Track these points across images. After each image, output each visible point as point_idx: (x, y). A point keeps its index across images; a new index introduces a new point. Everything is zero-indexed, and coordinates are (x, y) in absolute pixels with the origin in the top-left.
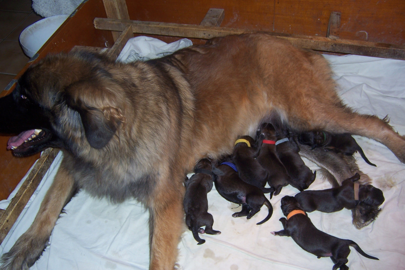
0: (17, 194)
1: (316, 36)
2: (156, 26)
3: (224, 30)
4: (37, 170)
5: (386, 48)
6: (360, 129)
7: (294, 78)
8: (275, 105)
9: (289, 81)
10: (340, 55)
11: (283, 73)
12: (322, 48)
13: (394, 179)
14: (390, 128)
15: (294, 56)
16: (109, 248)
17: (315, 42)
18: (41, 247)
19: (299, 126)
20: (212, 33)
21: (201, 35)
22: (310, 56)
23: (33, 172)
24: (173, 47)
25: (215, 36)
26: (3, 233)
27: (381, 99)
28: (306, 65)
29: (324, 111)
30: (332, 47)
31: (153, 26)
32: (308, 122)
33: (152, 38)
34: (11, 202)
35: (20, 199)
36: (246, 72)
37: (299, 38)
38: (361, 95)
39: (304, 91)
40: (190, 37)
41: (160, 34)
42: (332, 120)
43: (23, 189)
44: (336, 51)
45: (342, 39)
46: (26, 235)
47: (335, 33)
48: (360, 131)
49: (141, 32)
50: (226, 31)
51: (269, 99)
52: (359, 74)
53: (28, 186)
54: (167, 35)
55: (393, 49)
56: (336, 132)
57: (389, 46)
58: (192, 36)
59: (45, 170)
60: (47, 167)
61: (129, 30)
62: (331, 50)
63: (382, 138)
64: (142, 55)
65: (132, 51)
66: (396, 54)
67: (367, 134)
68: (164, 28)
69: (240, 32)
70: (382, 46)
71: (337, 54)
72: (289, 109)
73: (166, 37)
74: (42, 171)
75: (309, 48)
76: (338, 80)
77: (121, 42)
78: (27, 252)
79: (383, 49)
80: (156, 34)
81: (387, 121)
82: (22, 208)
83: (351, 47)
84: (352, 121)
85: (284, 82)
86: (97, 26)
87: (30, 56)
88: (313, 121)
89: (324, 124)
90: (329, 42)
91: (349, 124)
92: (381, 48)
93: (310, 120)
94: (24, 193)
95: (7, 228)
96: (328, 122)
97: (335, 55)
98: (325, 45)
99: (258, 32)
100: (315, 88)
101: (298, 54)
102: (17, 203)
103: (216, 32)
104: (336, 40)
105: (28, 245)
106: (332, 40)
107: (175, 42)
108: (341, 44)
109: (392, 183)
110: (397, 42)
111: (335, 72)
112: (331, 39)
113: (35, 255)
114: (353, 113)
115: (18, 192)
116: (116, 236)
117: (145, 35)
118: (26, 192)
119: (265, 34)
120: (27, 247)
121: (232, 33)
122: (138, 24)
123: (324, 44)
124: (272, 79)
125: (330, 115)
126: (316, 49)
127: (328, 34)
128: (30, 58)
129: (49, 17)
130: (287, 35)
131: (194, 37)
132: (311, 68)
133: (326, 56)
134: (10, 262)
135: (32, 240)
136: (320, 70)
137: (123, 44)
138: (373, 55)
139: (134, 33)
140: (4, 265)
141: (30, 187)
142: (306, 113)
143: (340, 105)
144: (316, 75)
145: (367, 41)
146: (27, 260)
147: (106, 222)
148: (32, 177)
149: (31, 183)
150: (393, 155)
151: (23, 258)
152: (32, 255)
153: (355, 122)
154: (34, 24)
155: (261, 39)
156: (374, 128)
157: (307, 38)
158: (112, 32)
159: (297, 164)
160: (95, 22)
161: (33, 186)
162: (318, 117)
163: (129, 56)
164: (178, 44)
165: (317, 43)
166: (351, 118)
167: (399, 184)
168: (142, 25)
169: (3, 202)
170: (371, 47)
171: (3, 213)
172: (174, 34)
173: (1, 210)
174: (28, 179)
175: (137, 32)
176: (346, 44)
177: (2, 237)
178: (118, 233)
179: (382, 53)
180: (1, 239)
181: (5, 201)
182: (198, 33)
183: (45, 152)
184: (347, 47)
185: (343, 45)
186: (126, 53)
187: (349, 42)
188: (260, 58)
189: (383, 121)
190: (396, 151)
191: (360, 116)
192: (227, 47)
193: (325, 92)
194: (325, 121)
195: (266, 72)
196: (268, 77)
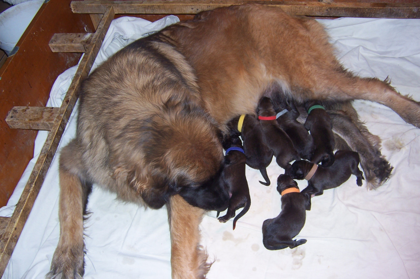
0: (20, 199)
2: (139, 4)
3: (212, 3)
4: (38, 172)
5: (382, 8)
6: (363, 93)
7: (292, 47)
8: (276, 76)
9: (287, 50)
10: (333, 19)
11: (280, 43)
12: (316, 13)
13: (402, 140)
14: (392, 89)
15: (287, 24)
16: (123, 243)
17: (309, 7)
19: (302, 95)
20: (201, 7)
21: (188, 10)
22: (304, 21)
23: (33, 174)
24: (158, 25)
25: (203, 10)
26: (13, 242)
27: (379, 60)
28: (302, 32)
29: (325, 77)
30: (327, 11)
31: (136, 5)
32: (311, 90)
33: (134, 18)
34: (16, 209)
35: (25, 204)
36: (240, 45)
37: (292, 4)
38: (358, 59)
39: (303, 58)
40: (177, 13)
41: (144, 13)
42: (335, 86)
43: (26, 193)
44: (331, 15)
45: (336, 3)
46: (62, 248)
48: (363, 95)
49: (123, 13)
50: (215, 4)
51: (269, 71)
52: (354, 36)
53: (31, 190)
54: (152, 13)
55: (389, 8)
56: (339, 98)
58: (179, 13)
60: (47, 167)
61: (111, 11)
62: (325, 15)
64: (126, 37)
65: (116, 33)
67: (371, 97)
68: (149, 6)
69: (229, 5)
70: (379, 6)
71: (330, 18)
72: (291, 79)
73: (149, 15)
74: (43, 172)
75: (302, 14)
76: (334, 44)
77: (105, 25)
78: (73, 263)
79: (379, 9)
80: (140, 13)
81: (388, 82)
82: (27, 213)
83: (346, 9)
84: (354, 86)
85: (281, 52)
86: (74, 10)
87: (3, 49)
88: (316, 89)
89: (326, 92)
90: (323, 6)
91: (352, 89)
92: (377, 8)
93: (312, 88)
94: (28, 197)
95: (16, 236)
96: (331, 89)
97: (328, 19)
98: (320, 10)
100: (315, 54)
101: (292, 22)
102: (22, 209)
103: (204, 6)
104: (330, 4)
105: (69, 256)
106: (326, 4)
107: (160, 20)
108: (337, 8)
109: (400, 145)
113: (81, 263)
114: (355, 77)
115: (21, 197)
116: (129, 230)
117: (127, 15)
118: (30, 196)
119: (255, 4)
120: (69, 258)
121: (222, 5)
122: (120, 5)
123: (318, 9)
124: (268, 50)
125: (332, 82)
126: (311, 15)
128: (5, 52)
129: (18, 4)
130: (279, 3)
131: (181, 13)
132: (307, 34)
133: (319, 21)
135: (71, 250)
136: (316, 35)
137: (106, 27)
138: (369, 16)
139: (116, 14)
141: (33, 190)
142: (308, 80)
143: (341, 70)
144: (314, 41)
145: (361, 2)
146: (77, 270)
147: (116, 216)
148: (34, 180)
149: (33, 186)
150: (397, 116)
153: (358, 86)
154: (3, 13)
155: (252, 10)
156: (377, 91)
157: (301, 4)
158: (91, 15)
160: (72, 6)
161: (36, 190)
162: (320, 84)
163: (113, 39)
164: (164, 22)
165: (311, 9)
166: (354, 83)
167: (408, 144)
168: (125, 5)
169: (4, 210)
170: (367, 8)
171: (9, 221)
172: (159, 11)
173: (6, 218)
174: (30, 182)
175: (119, 13)
176: (341, 7)
177: (13, 246)
178: (131, 226)
179: (378, 14)
180: (12, 248)
181: (5, 208)
182: (186, 8)
183: (43, 152)
184: (342, 10)
185: (338, 8)
186: (109, 37)
187: (344, 5)
188: (252, 31)
189: (384, 83)
190: (401, 112)
191: (362, 80)
192: (218, 20)
193: (324, 58)
194: (328, 88)
195: (261, 44)
196: (264, 49)
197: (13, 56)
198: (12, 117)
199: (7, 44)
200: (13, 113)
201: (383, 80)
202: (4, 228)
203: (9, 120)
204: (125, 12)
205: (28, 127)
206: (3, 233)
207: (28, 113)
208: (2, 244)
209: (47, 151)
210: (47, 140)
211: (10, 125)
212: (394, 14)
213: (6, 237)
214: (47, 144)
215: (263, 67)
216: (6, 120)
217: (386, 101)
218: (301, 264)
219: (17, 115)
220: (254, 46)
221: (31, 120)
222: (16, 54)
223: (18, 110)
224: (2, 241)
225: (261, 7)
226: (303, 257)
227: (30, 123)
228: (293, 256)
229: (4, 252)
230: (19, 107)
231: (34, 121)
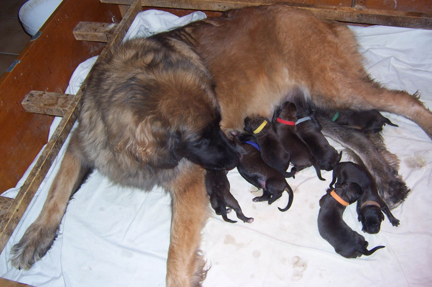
0: (26, 182)
1: (340, 5)
3: (240, 1)
4: (45, 157)
5: (417, 17)
6: (389, 105)
7: (318, 52)
8: (298, 81)
9: (312, 55)
10: (366, 27)
11: (305, 47)
12: (347, 19)
13: (424, 158)
14: (420, 104)
15: (316, 28)
16: (125, 235)
17: (339, 12)
18: (51, 236)
19: (324, 104)
20: (228, 4)
21: (215, 7)
22: (334, 27)
23: (41, 159)
24: (185, 20)
25: (230, 8)
26: (13, 223)
27: (411, 73)
28: (330, 37)
29: (350, 86)
30: (358, 17)
32: (333, 99)
33: (162, 12)
34: (20, 191)
35: (29, 187)
36: (264, 47)
37: (322, 8)
38: (389, 70)
39: (329, 65)
40: (204, 9)
41: (171, 7)
42: (359, 95)
43: (31, 176)
44: (362, 22)
45: (368, 9)
46: (35, 225)
47: (361, 2)
48: (389, 107)
49: (150, 6)
50: (243, 3)
51: (291, 76)
52: (387, 46)
53: (37, 174)
54: (179, 8)
55: (425, 18)
56: (363, 108)
57: (420, 15)
58: (206, 9)
59: (54, 156)
60: (56, 153)
61: (138, 3)
62: (357, 21)
63: (412, 115)
64: (152, 30)
65: (142, 26)
66: (428, 23)
67: (396, 111)
68: (176, 1)
69: (257, 4)
71: (363, 25)
72: (312, 86)
73: (178, 10)
74: (51, 158)
75: (332, 19)
76: (364, 53)
77: (130, 16)
78: (37, 242)
79: (414, 18)
80: (167, 7)
81: (418, 96)
82: (31, 196)
83: (379, 17)
84: (380, 97)
85: (306, 57)
87: (31, 34)
88: (339, 97)
89: (350, 101)
90: (354, 12)
91: (377, 100)
92: (412, 17)
93: (335, 97)
94: (33, 181)
95: (17, 218)
96: (355, 98)
97: (361, 26)
98: (351, 15)
99: (278, 3)
100: (341, 61)
101: (321, 25)
102: (26, 191)
103: (232, 3)
104: (362, 10)
105: (37, 235)
106: (358, 9)
107: (188, 15)
108: (368, 14)
109: (422, 163)
110: (429, 10)
111: (362, 44)
112: (356, 8)
113: (46, 245)
114: (382, 88)
115: (27, 180)
116: (131, 223)
117: (155, 8)
118: (35, 180)
119: (285, 5)
120: (36, 237)
121: (250, 4)
123: (349, 14)
124: (293, 54)
125: (357, 91)
126: (341, 20)
127: (353, 3)
128: (31, 36)
130: (308, 6)
131: (208, 9)
132: (336, 40)
133: (351, 27)
134: (21, 253)
135: (41, 230)
136: (345, 42)
137: (131, 19)
138: (402, 25)
139: (143, 7)
140: (15, 256)
141: (39, 174)
142: (331, 88)
143: (367, 80)
144: (342, 48)
145: (396, 10)
146: (38, 250)
147: (120, 209)
148: (41, 164)
149: (40, 170)
150: (423, 133)
151: (34, 249)
152: (42, 245)
153: (384, 98)
155: (281, 11)
156: (404, 105)
157: (331, 9)
158: (119, 6)
159: (322, 144)
161: (42, 174)
162: (344, 92)
163: (138, 31)
164: (191, 17)
165: (342, 14)
166: (380, 94)
167: (430, 163)
169: (11, 191)
170: (400, 17)
171: (12, 202)
172: (186, 6)
173: (9, 199)
174: (37, 166)
175: (146, 5)
176: (373, 14)
177: (13, 227)
178: (133, 220)
179: (412, 23)
180: (12, 229)
181: (13, 190)
182: (213, 5)
183: (53, 138)
184: (374, 17)
185: (370, 15)
186: (135, 29)
187: (377, 12)
188: (279, 33)
189: (413, 97)
190: (427, 128)
191: (389, 91)
192: (244, 20)
193: (351, 66)
194: (352, 97)
195: (286, 47)
196: (288, 53)
197: (34, 41)
198: (28, 101)
199: (33, 29)
200: (30, 97)
201: (412, 94)
202: (7, 208)
203: (25, 104)
204: (152, 5)
205: (43, 111)
206: (5, 213)
207: (44, 98)
208: (2, 224)
209: (57, 137)
210: (59, 126)
211: (26, 108)
212: (429, 24)
213: (7, 217)
214: (58, 130)
215: (285, 71)
216: (22, 103)
217: (413, 115)
218: (302, 276)
219: (33, 99)
220: (279, 49)
221: (45, 105)
222: (38, 39)
223: (35, 94)
224: (3, 221)
225: (290, 9)
226: (305, 270)
227: (44, 108)
228: (294, 267)
229: (4, 232)
230: (36, 91)
231: (48, 106)
